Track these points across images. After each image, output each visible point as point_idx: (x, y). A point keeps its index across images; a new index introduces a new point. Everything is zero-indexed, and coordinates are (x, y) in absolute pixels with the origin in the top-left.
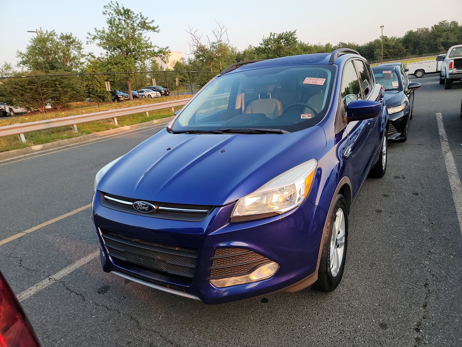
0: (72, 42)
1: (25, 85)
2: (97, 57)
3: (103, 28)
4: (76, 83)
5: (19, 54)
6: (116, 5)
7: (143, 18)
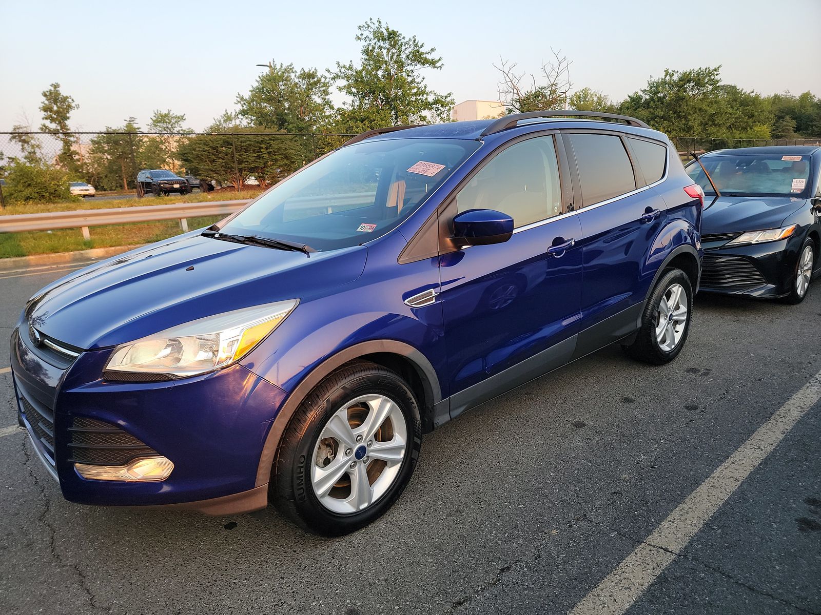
0: (316, 83)
1: (217, 147)
2: (336, 107)
3: (351, 61)
4: (292, 148)
5: (239, 100)
6: (377, 24)
7: (416, 45)
